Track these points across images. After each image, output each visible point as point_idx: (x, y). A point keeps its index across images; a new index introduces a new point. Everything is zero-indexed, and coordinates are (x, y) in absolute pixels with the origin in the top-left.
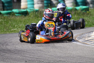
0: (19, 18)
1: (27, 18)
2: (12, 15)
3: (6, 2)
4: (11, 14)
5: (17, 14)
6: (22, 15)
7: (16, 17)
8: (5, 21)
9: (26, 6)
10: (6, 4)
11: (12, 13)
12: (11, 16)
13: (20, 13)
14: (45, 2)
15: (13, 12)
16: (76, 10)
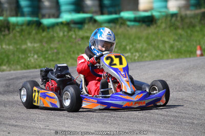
0: (134, 30)
1: (152, 29)
4: (118, 23)
5: (130, 21)
6: (141, 23)
7: (129, 29)
11: (120, 21)
12: (118, 27)
13: (138, 19)
15: (122, 18)
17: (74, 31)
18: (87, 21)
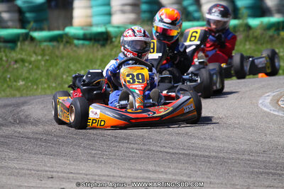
0: (84, 50)
1: (107, 50)
2: (64, 42)
3: (28, 7)
4: (62, 41)
5: (78, 39)
6: (93, 42)
7: (75, 49)
8: (47, 60)
9: (89, 20)
10: (28, 15)
11: (64, 40)
12: (61, 47)
13: (88, 36)
14: (144, 7)
15: (66, 35)
16: (249, 27)
17: (4, 51)
18: (21, 39)
